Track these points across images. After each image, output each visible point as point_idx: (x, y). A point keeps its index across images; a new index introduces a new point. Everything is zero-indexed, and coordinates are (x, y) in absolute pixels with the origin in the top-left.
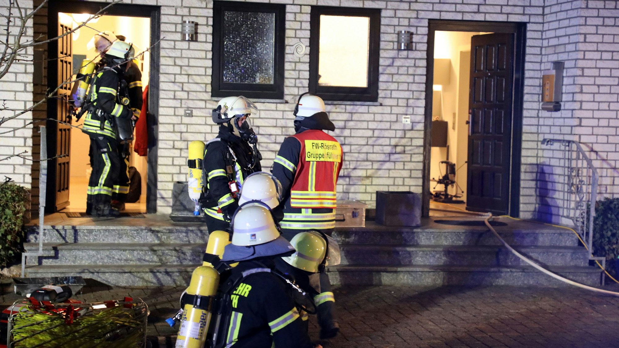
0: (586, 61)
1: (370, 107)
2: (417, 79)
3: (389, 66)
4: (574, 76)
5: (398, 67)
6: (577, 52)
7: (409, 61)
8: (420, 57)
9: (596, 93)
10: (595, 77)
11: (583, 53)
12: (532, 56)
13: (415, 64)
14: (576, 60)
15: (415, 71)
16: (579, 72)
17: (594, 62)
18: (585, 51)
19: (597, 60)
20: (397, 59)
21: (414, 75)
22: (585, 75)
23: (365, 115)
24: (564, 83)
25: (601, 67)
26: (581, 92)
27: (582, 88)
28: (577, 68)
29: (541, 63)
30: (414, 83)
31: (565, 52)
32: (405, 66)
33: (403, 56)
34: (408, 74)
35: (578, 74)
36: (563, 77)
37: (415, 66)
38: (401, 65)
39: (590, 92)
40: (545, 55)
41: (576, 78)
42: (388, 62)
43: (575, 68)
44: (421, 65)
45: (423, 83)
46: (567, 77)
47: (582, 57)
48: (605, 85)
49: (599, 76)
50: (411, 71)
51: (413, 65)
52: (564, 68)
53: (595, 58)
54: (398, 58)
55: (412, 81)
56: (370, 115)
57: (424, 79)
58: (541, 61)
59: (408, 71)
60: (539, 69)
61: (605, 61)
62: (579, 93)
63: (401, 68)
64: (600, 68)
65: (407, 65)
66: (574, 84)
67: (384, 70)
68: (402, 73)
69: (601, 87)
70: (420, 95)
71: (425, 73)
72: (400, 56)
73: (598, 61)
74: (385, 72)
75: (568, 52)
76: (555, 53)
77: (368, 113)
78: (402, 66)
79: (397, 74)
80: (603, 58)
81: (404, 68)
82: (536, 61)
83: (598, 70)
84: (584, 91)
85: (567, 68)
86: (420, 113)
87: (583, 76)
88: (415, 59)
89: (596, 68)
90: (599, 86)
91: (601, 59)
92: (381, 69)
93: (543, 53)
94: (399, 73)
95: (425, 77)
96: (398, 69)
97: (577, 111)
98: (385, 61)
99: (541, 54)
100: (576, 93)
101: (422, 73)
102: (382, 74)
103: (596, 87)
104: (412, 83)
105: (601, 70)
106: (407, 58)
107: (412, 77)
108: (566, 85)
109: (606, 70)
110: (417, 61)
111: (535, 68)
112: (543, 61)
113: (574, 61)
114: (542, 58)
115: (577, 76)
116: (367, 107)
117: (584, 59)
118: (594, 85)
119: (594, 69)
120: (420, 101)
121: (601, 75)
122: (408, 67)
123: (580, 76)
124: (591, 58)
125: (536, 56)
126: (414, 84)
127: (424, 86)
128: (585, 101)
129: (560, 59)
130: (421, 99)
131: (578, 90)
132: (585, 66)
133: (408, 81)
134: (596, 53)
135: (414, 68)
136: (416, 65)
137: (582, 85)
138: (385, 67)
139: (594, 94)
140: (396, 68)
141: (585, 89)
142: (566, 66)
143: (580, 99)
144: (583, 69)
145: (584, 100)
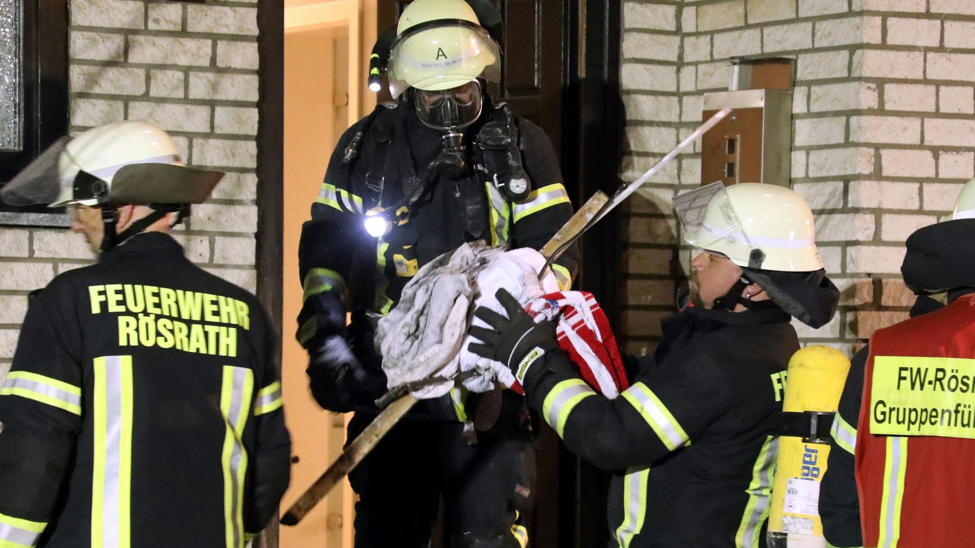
0: (892, 54)
1: (38, 234)
2: (225, 119)
3: (110, 64)
4: (849, 114)
5: (150, 69)
6: (857, 20)
7: (190, 44)
8: (233, 31)
9: (929, 180)
10: (922, 115)
11: (878, 20)
12: (646, 37)
13: (213, 59)
14: (853, 49)
15: (214, 87)
16: (868, 98)
17: (919, 56)
18: (885, 16)
19: (927, 50)
20: (141, 38)
21: (212, 104)
22: (888, 107)
23: (15, 265)
24: (799, 141)
25: (942, 77)
26: (877, 175)
27: (878, 158)
28: (859, 79)
29: (680, 64)
30: (211, 134)
31: (797, 20)
32: (175, 67)
33: (164, 26)
34: (186, 100)
35: (864, 106)
36: (793, 117)
37: (214, 66)
38: (159, 61)
39: (906, 174)
40: (698, 34)
41: (854, 120)
42: (107, 48)
43: (849, 79)
44: (237, 63)
45: (247, 138)
46: (809, 115)
47: (877, 39)
48: (957, 150)
49: (937, 114)
50: (199, 87)
51: (206, 62)
52: (794, 83)
53: (920, 43)
54: (146, 32)
55: (205, 128)
56: (39, 266)
57: (251, 120)
58: (681, 56)
59: (186, 88)
60: (673, 89)
61: (953, 56)
62: (869, 177)
63: (159, 75)
64: (938, 84)
65: (183, 61)
66: (847, 144)
67: (93, 80)
68: (164, 93)
69: (944, 157)
70: (239, 184)
71: (254, 96)
72: (152, 26)
73: (930, 55)
74: (97, 90)
75: (814, 20)
76: (747, 26)
77: (31, 258)
78: (163, 67)
79: (146, 97)
80: (947, 44)
81: (169, 73)
82: (661, 58)
83: (932, 89)
84: (888, 170)
85: (809, 84)
86: (240, 262)
87: (881, 111)
88: (215, 38)
89: (926, 81)
90: (936, 151)
91: (941, 49)
92: (77, 77)
93: (688, 25)
94: (153, 93)
95: (253, 114)
96: (148, 79)
97: (864, 249)
98: (94, 41)
99: (678, 31)
100: (858, 177)
101: (241, 98)
102: (82, 95)
103: (928, 154)
104: (206, 136)
105: (943, 89)
106: (183, 33)
107: (203, 112)
108: (808, 149)
109: (958, 89)
110: (221, 45)
111: (658, 87)
112: (687, 58)
113: (845, 54)
114: (681, 47)
115: (858, 112)
116: (24, 234)
117: (884, 46)
118: (921, 146)
119: (920, 87)
120: (240, 210)
121: (943, 110)
122: (187, 70)
123: (870, 112)
124: (908, 42)
125: (663, 38)
126: (213, 142)
127: (252, 147)
128: (890, 211)
129: (771, 48)
130: (240, 202)
131: (866, 168)
132: (885, 73)
133: (189, 128)
134: (925, 22)
135: (211, 76)
136: (220, 64)
137: (878, 147)
138: (95, 69)
139: (921, 181)
140: (141, 73)
141: (891, 163)
142: (802, 74)
143: (874, 205)
144: (880, 83)
145: (885, 206)
